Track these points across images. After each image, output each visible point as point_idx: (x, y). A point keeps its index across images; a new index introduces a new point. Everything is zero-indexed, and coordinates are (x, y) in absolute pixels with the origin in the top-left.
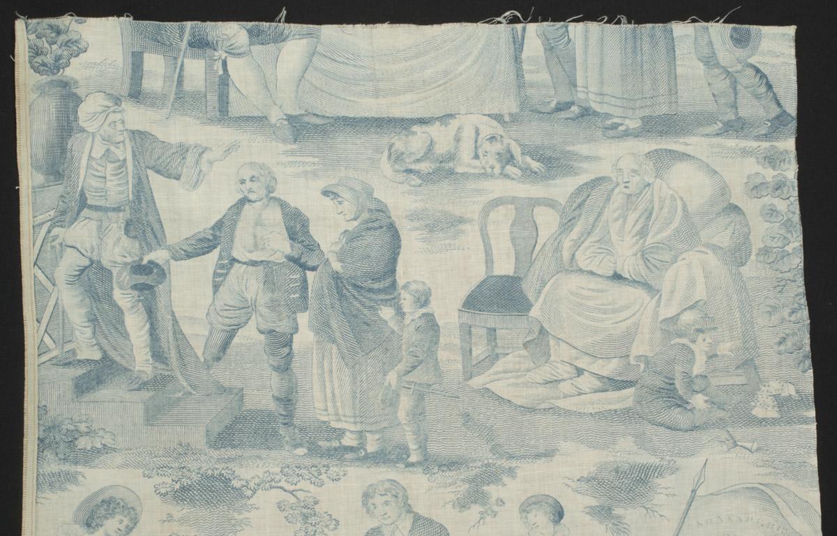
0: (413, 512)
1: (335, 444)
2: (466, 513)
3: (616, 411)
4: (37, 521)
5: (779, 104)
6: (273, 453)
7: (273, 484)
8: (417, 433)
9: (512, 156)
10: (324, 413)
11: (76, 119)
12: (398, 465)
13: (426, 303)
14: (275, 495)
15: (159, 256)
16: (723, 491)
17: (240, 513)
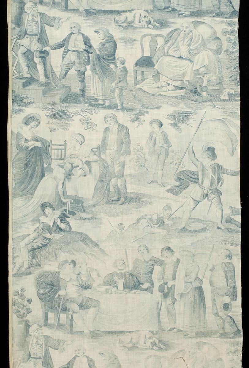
0: (119, 123)
1: (97, 103)
2: (134, 124)
3: (179, 96)
4: (12, 123)
5: (234, 8)
6: (79, 105)
7: (79, 114)
8: (120, 100)
9: (151, 22)
10: (94, 94)
11: (24, 9)
12: (114, 109)
13: (124, 64)
14: (79, 117)
15: (47, 48)
16: (211, 120)
17: (69, 122)
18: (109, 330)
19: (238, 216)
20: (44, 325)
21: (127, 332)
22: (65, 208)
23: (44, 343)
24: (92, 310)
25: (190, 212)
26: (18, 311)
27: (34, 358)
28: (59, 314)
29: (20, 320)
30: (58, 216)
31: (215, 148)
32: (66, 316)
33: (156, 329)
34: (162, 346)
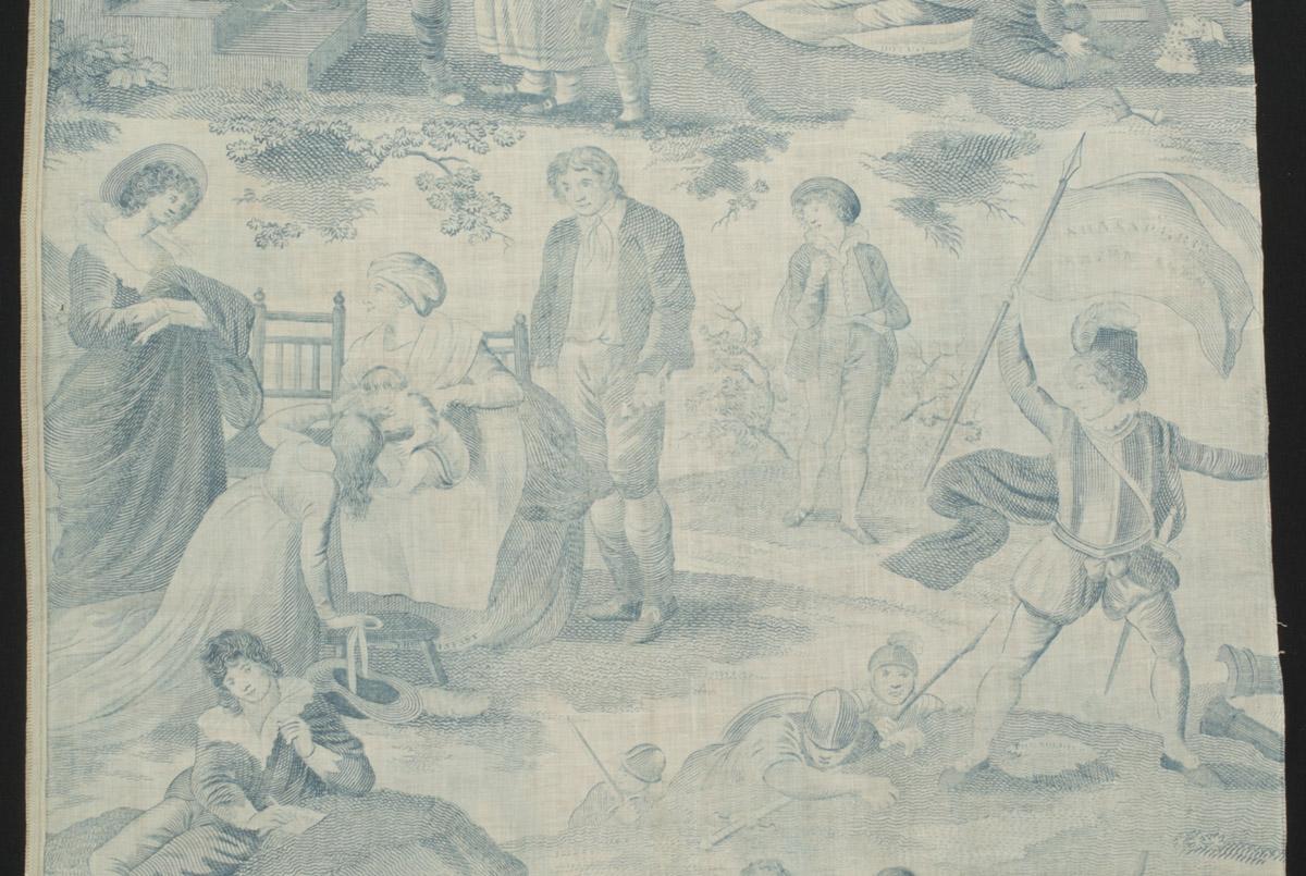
0: (626, 198)
1: (507, 90)
2: (708, 202)
3: (943, 55)
4: (44, 196)
6: (411, 101)
7: (411, 148)
8: (634, 76)
10: (492, 42)
12: (603, 125)
14: (413, 165)
16: (1108, 183)
17: (358, 190)
19: (1266, 696)
22: (340, 664)
25: (1017, 679)
30: (300, 709)
31: (1134, 334)
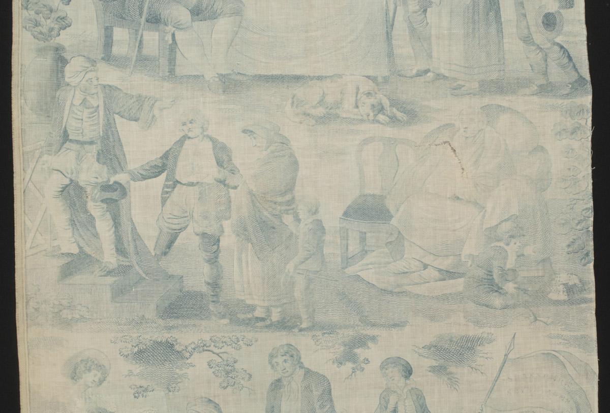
18: (266, 74)
20: (103, 59)
21: (311, 78)
23: (101, 104)
24: (223, 24)
26: (37, 24)
27: (77, 142)
28: (141, 31)
29: (42, 44)
32: (157, 37)
33: (382, 71)
34: (399, 115)
